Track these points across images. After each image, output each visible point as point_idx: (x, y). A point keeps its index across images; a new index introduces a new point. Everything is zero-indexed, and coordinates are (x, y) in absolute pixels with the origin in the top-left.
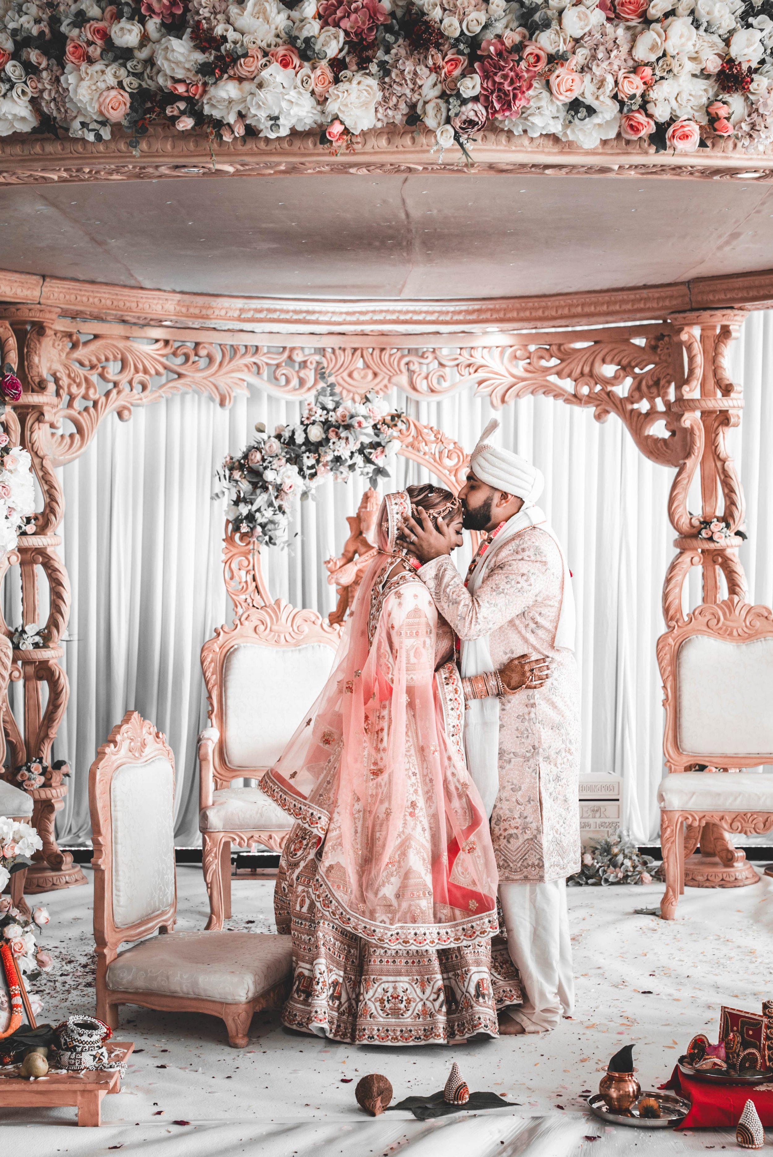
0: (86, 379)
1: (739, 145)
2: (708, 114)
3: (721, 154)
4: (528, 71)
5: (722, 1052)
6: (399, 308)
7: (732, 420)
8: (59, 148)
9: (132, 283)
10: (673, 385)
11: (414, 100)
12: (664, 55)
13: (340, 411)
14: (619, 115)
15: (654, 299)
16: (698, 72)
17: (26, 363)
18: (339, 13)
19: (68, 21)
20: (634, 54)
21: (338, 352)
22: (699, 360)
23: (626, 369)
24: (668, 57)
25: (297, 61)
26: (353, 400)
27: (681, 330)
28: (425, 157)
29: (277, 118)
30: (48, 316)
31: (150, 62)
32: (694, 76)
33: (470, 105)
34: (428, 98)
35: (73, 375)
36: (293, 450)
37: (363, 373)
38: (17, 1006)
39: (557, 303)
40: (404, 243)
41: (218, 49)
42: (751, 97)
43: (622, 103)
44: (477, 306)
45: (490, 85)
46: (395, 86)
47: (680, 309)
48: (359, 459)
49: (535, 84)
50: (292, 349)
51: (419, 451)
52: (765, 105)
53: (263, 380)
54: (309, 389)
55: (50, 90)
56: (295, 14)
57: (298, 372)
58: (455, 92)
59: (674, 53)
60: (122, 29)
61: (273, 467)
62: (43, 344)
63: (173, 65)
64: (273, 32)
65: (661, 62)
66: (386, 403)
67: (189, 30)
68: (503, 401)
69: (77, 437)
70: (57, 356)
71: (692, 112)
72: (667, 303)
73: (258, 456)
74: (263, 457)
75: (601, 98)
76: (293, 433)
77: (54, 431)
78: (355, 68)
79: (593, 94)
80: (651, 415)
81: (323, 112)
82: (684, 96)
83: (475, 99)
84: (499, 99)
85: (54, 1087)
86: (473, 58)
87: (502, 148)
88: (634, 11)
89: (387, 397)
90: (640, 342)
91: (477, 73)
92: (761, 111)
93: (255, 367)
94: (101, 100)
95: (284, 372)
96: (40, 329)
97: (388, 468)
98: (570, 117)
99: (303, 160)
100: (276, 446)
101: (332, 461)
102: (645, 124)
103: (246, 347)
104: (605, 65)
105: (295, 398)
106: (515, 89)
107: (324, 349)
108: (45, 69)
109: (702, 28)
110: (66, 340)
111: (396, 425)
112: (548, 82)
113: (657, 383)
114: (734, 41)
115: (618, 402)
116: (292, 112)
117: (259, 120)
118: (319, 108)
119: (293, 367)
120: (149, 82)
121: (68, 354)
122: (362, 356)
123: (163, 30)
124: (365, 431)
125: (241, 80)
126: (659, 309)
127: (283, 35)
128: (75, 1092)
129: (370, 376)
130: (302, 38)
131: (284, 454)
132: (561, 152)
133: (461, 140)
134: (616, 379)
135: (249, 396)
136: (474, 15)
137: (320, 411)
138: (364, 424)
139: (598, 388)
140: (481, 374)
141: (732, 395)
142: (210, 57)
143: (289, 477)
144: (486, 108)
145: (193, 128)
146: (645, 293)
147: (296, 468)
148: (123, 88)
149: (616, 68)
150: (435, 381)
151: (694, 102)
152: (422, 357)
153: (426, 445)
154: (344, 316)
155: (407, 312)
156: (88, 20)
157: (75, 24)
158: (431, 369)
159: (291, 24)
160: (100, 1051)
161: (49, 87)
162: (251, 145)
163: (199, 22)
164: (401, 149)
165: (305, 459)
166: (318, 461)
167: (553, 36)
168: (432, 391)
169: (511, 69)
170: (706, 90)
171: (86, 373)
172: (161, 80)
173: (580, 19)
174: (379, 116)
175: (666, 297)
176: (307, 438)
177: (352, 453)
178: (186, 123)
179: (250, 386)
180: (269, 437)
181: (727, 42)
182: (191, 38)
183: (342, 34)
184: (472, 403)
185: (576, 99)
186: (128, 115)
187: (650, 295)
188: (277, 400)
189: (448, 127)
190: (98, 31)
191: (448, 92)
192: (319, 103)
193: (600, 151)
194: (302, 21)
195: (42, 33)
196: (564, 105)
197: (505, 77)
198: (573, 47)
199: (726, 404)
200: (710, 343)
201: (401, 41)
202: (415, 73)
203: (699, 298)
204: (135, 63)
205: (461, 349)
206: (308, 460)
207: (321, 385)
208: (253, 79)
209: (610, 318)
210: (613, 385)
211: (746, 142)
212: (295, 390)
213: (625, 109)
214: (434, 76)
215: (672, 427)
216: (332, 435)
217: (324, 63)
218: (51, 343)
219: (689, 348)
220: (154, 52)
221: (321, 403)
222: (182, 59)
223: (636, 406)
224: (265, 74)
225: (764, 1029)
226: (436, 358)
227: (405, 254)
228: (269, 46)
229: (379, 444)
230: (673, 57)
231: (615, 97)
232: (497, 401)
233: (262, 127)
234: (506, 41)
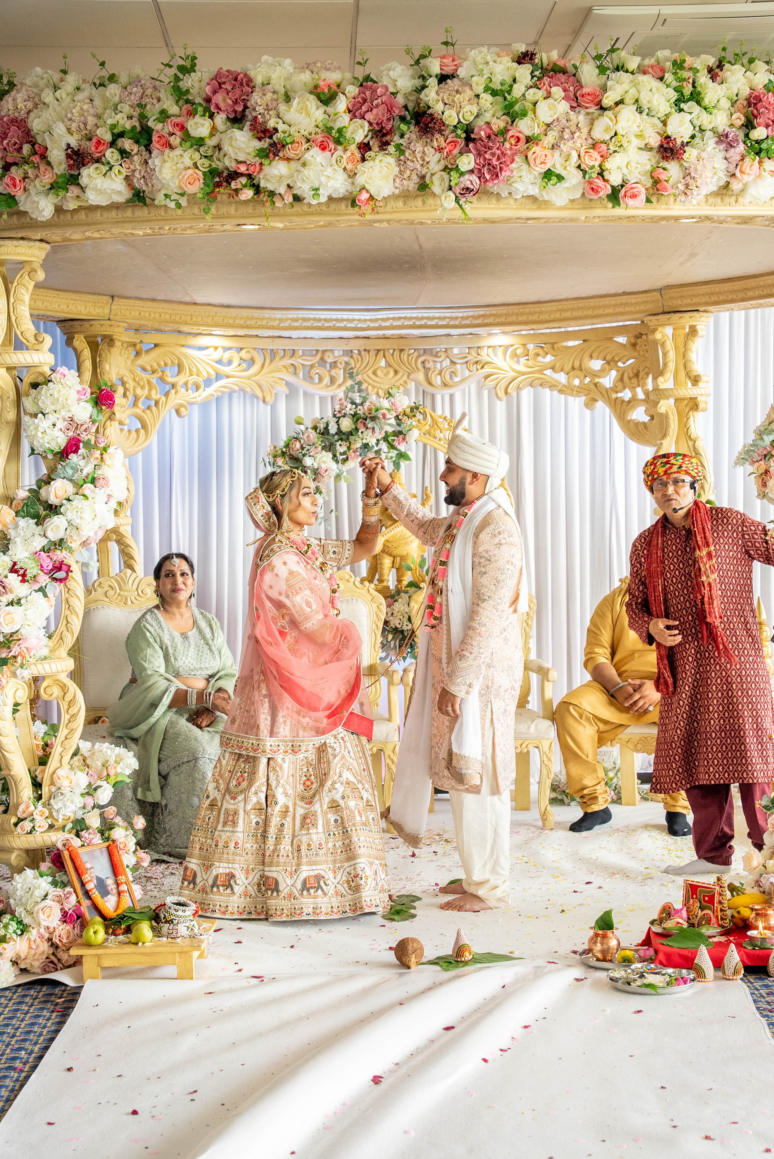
0: (149, 382)
1: (678, 199)
2: (652, 177)
3: (664, 206)
4: (511, 149)
5: (684, 913)
6: (415, 315)
7: (701, 406)
8: (146, 212)
9: (188, 299)
10: (651, 376)
11: (423, 173)
12: (616, 134)
13: (367, 404)
14: (583, 180)
15: (632, 304)
16: (643, 146)
17: (98, 370)
18: (364, 108)
19: (154, 118)
20: (592, 134)
21: (363, 353)
22: (672, 355)
23: (611, 363)
24: (619, 136)
25: (332, 146)
26: (377, 394)
27: (654, 331)
28: (433, 215)
29: (317, 189)
30: (116, 330)
31: (218, 147)
32: (641, 149)
33: (467, 177)
34: (433, 172)
35: (137, 379)
36: (327, 439)
37: (385, 371)
38: (124, 892)
39: (550, 309)
40: (419, 266)
41: (271, 137)
42: (685, 164)
43: (584, 172)
44: (482, 312)
45: (482, 161)
46: (408, 163)
47: (655, 312)
48: (384, 446)
49: (517, 158)
50: (324, 351)
51: (435, 438)
52: (696, 170)
53: (298, 377)
54: (340, 386)
55: (140, 171)
56: (329, 110)
57: (329, 371)
58: (454, 166)
59: (624, 133)
60: (196, 123)
61: (311, 454)
62: (113, 353)
63: (236, 150)
64: (314, 124)
65: (613, 140)
66: (406, 397)
67: (248, 123)
68: (506, 393)
69: (142, 431)
70: (124, 362)
71: (640, 177)
72: (642, 308)
73: (298, 445)
74: (302, 445)
75: (568, 168)
76: (327, 425)
77: (122, 427)
78: (377, 149)
79: (562, 165)
80: (633, 402)
81: (353, 184)
82: (633, 164)
83: (472, 171)
84: (489, 170)
85: (158, 949)
86: (468, 139)
87: (493, 206)
88: (593, 101)
89: (407, 393)
90: (622, 340)
91: (471, 152)
92: (693, 175)
93: (292, 367)
94: (181, 177)
95: (318, 371)
96: (110, 340)
97: (409, 453)
98: (544, 184)
99: (338, 219)
100: (313, 435)
101: (361, 448)
102: (603, 187)
103: (284, 350)
104: (570, 143)
105: (328, 393)
106: (501, 163)
107: (351, 351)
108: (137, 154)
109: (645, 114)
110: (131, 349)
111: (414, 416)
112: (526, 157)
113: (637, 375)
114: (669, 122)
115: (604, 392)
116: (329, 184)
117: (303, 191)
118: (350, 180)
119: (325, 367)
120: (218, 162)
121: (133, 361)
122: (384, 356)
123: (228, 123)
124: (389, 422)
125: (288, 159)
126: (636, 313)
127: (321, 125)
128: (174, 953)
129: (392, 373)
130: (336, 129)
131: (320, 443)
132: (539, 208)
133: (461, 202)
134: (602, 372)
135: (288, 393)
136: (467, 108)
137: (349, 406)
138: (388, 416)
139: (588, 380)
140: (487, 370)
141: (700, 384)
142: (265, 144)
143: (325, 462)
144: (479, 178)
145: (253, 197)
146: (623, 300)
147: (330, 455)
148: (197, 168)
149: (579, 145)
150: (448, 377)
151: (640, 169)
152: (436, 356)
153: (441, 432)
154: (368, 323)
155: (423, 318)
156: (169, 117)
157: (158, 120)
158: (444, 366)
159: (327, 117)
160: (192, 923)
161: (139, 168)
162: (297, 208)
163: (256, 118)
164: (414, 208)
165: (338, 447)
166: (349, 448)
167: (529, 122)
168: (445, 385)
169: (498, 149)
170: (649, 160)
171: (148, 377)
172: (227, 162)
173: (550, 109)
174: (397, 185)
175: (643, 302)
176: (339, 429)
177: (378, 440)
178: (248, 194)
179: (287, 384)
180: (307, 429)
181: (665, 123)
182: (250, 129)
183: (367, 124)
184: (480, 396)
185: (549, 169)
186: (202, 189)
187: (629, 300)
188: (312, 396)
189: (450, 193)
190: (177, 125)
191: (450, 166)
192: (349, 176)
193: (570, 206)
194: (336, 115)
195: (133, 128)
196: (540, 174)
197: (493, 155)
198: (545, 130)
199: (695, 392)
200: (681, 340)
201: (412, 128)
202: (424, 152)
203: (670, 303)
204: (206, 148)
205: (469, 348)
206: (341, 447)
207: (350, 382)
208: (299, 159)
209: (595, 321)
210: (600, 377)
211: (683, 198)
212: (327, 386)
213: (587, 177)
214: (438, 155)
215: (651, 413)
216: (360, 425)
217: (353, 148)
218: (118, 352)
219: (663, 345)
220: (221, 140)
221: (350, 399)
222: (243, 146)
223: (620, 395)
224: (308, 156)
225: (716, 895)
226: (448, 357)
227: (419, 274)
228: (310, 134)
229: (400, 433)
230: (623, 136)
231: (579, 167)
232: (501, 394)
233: (305, 196)
234: (493, 127)
